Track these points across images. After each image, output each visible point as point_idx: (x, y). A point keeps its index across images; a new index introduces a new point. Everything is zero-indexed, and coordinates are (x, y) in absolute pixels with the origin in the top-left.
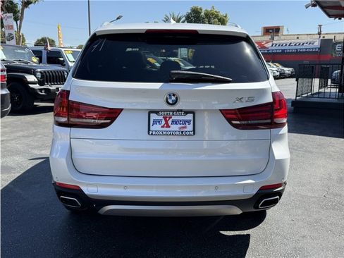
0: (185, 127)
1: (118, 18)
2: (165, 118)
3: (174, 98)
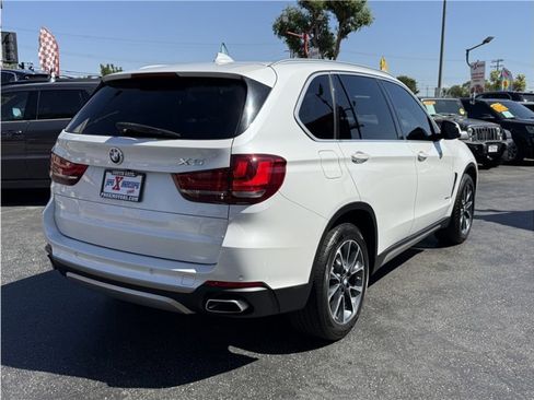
0: (132, 191)
1: (486, 41)
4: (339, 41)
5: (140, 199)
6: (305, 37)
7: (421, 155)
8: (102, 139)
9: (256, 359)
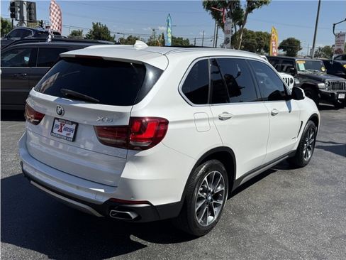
0: (70, 134)
2: (61, 125)
4: (246, 14)
5: (74, 139)
6: (223, 12)
7: (274, 112)
8: (52, 98)
9: (146, 246)
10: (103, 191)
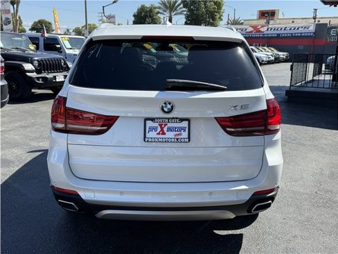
0: (180, 134)
1: (114, 2)
2: (161, 125)
3: (169, 106)
5: (189, 141)
10: (244, 187)
